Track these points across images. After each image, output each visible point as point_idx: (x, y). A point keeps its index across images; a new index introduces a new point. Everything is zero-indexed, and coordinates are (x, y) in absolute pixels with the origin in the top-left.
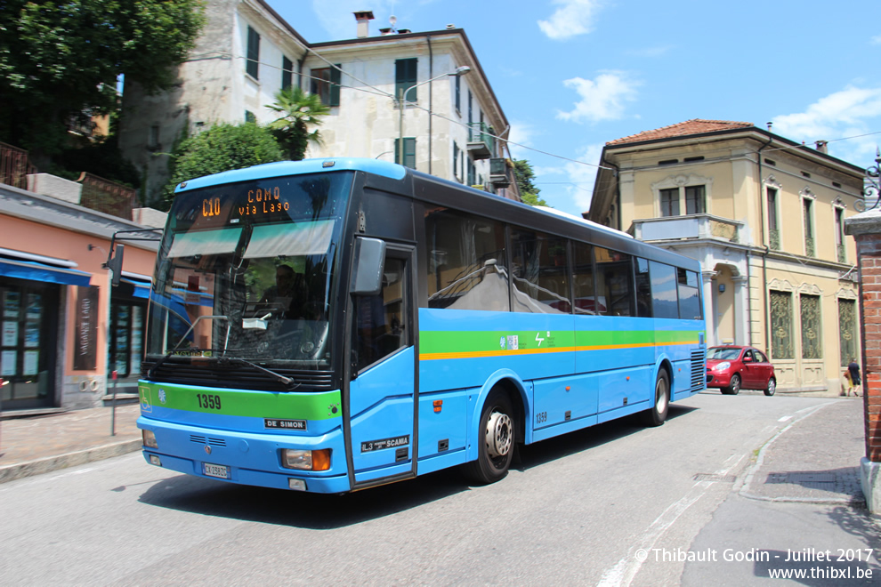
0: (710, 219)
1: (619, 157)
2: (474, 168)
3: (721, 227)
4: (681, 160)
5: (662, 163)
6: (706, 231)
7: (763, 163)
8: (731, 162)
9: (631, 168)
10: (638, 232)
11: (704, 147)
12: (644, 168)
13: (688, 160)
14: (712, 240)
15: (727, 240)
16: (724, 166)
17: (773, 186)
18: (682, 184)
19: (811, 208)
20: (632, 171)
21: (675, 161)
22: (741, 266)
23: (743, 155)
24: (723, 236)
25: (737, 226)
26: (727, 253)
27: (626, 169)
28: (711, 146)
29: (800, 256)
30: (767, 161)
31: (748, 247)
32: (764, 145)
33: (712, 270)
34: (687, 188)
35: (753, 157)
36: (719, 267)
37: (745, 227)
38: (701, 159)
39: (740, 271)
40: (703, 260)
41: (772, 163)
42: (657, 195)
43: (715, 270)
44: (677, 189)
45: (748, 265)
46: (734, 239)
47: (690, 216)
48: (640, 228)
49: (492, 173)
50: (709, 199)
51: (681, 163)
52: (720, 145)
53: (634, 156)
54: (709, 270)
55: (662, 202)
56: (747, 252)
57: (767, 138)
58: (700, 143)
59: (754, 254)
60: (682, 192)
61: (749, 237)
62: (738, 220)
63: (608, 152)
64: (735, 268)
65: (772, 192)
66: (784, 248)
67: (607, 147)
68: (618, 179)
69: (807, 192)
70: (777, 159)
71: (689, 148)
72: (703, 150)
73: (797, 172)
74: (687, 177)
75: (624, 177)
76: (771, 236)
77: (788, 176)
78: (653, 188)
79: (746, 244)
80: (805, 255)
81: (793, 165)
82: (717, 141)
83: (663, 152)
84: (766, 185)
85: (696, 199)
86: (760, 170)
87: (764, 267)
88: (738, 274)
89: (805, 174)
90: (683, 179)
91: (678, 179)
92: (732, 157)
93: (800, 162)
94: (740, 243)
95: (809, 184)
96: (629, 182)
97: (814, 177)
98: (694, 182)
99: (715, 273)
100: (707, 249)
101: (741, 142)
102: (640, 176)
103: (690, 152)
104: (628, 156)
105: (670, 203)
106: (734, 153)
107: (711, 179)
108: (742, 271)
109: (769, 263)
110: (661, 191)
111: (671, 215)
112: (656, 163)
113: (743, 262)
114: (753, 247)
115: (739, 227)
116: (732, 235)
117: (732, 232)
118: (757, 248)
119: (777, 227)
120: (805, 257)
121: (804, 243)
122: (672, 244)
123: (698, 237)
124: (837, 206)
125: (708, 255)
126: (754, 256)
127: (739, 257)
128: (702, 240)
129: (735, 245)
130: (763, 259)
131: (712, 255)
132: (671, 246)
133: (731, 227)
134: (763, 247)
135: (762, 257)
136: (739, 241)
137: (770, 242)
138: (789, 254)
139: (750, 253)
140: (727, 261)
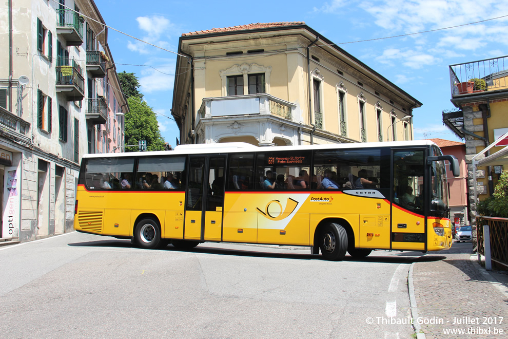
0: (270, 99)
1: (193, 48)
2: (67, 54)
3: (278, 106)
4: (245, 51)
5: (229, 54)
6: (266, 108)
7: (310, 58)
8: (286, 54)
9: (204, 57)
10: (208, 110)
11: (264, 41)
12: (214, 57)
13: (250, 52)
14: (271, 116)
15: (284, 118)
16: (280, 57)
17: (317, 77)
18: (246, 72)
19: (344, 99)
20: (204, 59)
21: (240, 53)
22: (294, 140)
23: (295, 49)
24: (280, 115)
25: (290, 107)
26: (283, 129)
27: (199, 58)
28: (270, 41)
29: (337, 135)
30: (313, 57)
31: (300, 125)
32: (313, 42)
33: (271, 142)
34: (249, 75)
35: (303, 51)
37: (297, 108)
38: (262, 51)
40: (264, 134)
41: (317, 59)
42: (225, 80)
43: (273, 142)
44: (242, 76)
45: (299, 140)
46: (289, 117)
47: (251, 95)
48: (210, 106)
49: (88, 63)
50: (267, 86)
51: (245, 54)
52: (277, 40)
53: (206, 47)
54: (269, 142)
55: (229, 87)
56: (298, 129)
57: (314, 37)
58: (261, 37)
59: (304, 131)
60: (246, 78)
61: (300, 116)
62: (291, 101)
63: (184, 42)
65: (317, 83)
66: (326, 128)
67: (182, 38)
68: (193, 66)
69: (342, 86)
70: (321, 57)
71: (252, 42)
72: (264, 43)
73: (334, 69)
74: (250, 65)
75: (198, 64)
76: (316, 118)
77: (328, 72)
78: (222, 74)
79: (298, 122)
80: (340, 134)
81: (332, 64)
82: (274, 36)
83: (230, 44)
84: (313, 76)
85: (257, 85)
86: (308, 63)
87: (311, 142)
89: (340, 73)
90: (247, 67)
91: (242, 67)
92: (286, 50)
93: (337, 63)
94: (293, 121)
95: (342, 80)
96: (202, 68)
97: (345, 76)
98: (255, 70)
99: (274, 144)
100: (267, 125)
101: (294, 38)
102: (211, 64)
103: (252, 45)
104: (200, 47)
105: (236, 87)
106: (288, 47)
107: (269, 68)
109: (316, 140)
110: (228, 77)
111: (236, 94)
112: (225, 54)
113: (296, 137)
114: (303, 125)
115: (292, 107)
116: (287, 114)
117: (287, 111)
118: (306, 126)
119: (321, 111)
120: (341, 137)
121: (340, 126)
122: (237, 119)
123: (260, 114)
124: (360, 99)
125: (268, 129)
126: (304, 133)
127: (292, 132)
128: (263, 115)
129: (290, 122)
130: (311, 136)
131: (271, 129)
132: (236, 122)
133: (286, 108)
134: (310, 126)
135: (310, 134)
136: (293, 118)
137: (316, 123)
138: (330, 133)
139: (301, 130)
140: (283, 135)
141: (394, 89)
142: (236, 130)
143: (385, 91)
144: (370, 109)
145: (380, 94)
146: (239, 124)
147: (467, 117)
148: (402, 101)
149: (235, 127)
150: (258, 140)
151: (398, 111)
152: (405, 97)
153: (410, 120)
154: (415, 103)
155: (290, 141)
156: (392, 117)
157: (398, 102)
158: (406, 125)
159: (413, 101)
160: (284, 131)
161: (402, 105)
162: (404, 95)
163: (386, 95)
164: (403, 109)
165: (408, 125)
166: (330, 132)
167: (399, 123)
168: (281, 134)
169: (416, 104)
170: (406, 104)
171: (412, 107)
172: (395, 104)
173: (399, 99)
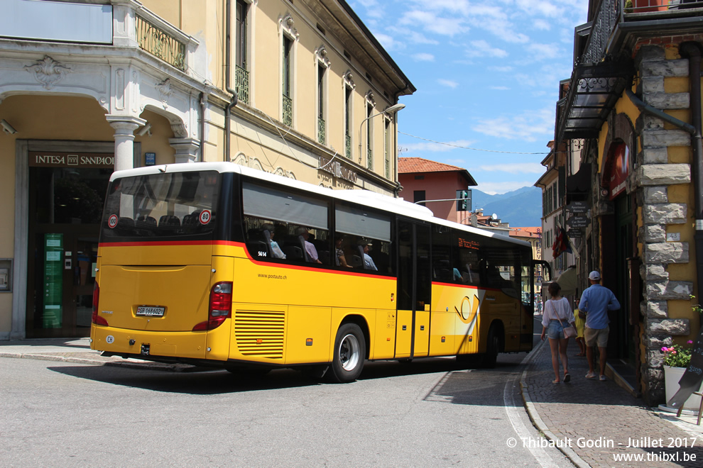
0: (138, 13)
3: (158, 37)
6: (129, 33)
14: (140, 53)
19: (291, 52)
22: (189, 119)
24: (160, 55)
25: (184, 46)
26: (166, 89)
29: (277, 122)
31: (205, 86)
33: (137, 115)
36: (148, 113)
37: (199, 49)
39: (187, 130)
40: (121, 94)
43: (141, 116)
45: (202, 121)
46: (181, 65)
54: (131, 114)
56: (201, 97)
59: (214, 103)
61: (205, 68)
62: (186, 32)
64: (179, 122)
65: (243, 6)
66: (256, 102)
69: (289, 25)
76: (238, 80)
79: (201, 81)
80: (281, 121)
87: (226, 129)
88: (182, 133)
94: (191, 76)
95: (291, 12)
97: (297, 5)
99: (143, 122)
100: (129, 73)
108: (192, 131)
109: (235, 126)
113: (194, 113)
114: (212, 89)
115: (189, 46)
116: (177, 59)
117: (176, 53)
118: (218, 91)
119: (248, 66)
120: (284, 127)
121: (281, 105)
122: (52, 51)
123: (112, 44)
124: (320, 59)
125: (131, 84)
126: (212, 107)
127: (187, 102)
128: (120, 48)
129: (183, 76)
130: (226, 115)
131: (138, 85)
132: (46, 56)
133: (175, 44)
134: (225, 91)
135: (225, 110)
136: (189, 71)
137: (237, 89)
138: (263, 116)
139: (206, 98)
140: (165, 104)
141: (376, 50)
142: (48, 78)
143: (360, 53)
144: (335, 82)
145: (352, 57)
146: (56, 62)
147: (651, 73)
148: (384, 77)
149: (45, 69)
150: (106, 106)
151: (378, 96)
152: (393, 71)
153: (393, 115)
154: (405, 85)
155: (180, 120)
156: (368, 104)
157: (378, 80)
158: (387, 123)
159: (402, 81)
160: (168, 95)
161: (384, 86)
162: (390, 67)
163: (360, 61)
164: (385, 94)
165: (391, 124)
166: (264, 112)
167: (378, 118)
168: (161, 100)
169: (406, 88)
170: (390, 85)
171: (397, 93)
172: (374, 83)
173: (380, 74)
